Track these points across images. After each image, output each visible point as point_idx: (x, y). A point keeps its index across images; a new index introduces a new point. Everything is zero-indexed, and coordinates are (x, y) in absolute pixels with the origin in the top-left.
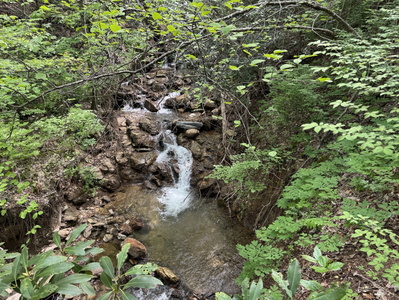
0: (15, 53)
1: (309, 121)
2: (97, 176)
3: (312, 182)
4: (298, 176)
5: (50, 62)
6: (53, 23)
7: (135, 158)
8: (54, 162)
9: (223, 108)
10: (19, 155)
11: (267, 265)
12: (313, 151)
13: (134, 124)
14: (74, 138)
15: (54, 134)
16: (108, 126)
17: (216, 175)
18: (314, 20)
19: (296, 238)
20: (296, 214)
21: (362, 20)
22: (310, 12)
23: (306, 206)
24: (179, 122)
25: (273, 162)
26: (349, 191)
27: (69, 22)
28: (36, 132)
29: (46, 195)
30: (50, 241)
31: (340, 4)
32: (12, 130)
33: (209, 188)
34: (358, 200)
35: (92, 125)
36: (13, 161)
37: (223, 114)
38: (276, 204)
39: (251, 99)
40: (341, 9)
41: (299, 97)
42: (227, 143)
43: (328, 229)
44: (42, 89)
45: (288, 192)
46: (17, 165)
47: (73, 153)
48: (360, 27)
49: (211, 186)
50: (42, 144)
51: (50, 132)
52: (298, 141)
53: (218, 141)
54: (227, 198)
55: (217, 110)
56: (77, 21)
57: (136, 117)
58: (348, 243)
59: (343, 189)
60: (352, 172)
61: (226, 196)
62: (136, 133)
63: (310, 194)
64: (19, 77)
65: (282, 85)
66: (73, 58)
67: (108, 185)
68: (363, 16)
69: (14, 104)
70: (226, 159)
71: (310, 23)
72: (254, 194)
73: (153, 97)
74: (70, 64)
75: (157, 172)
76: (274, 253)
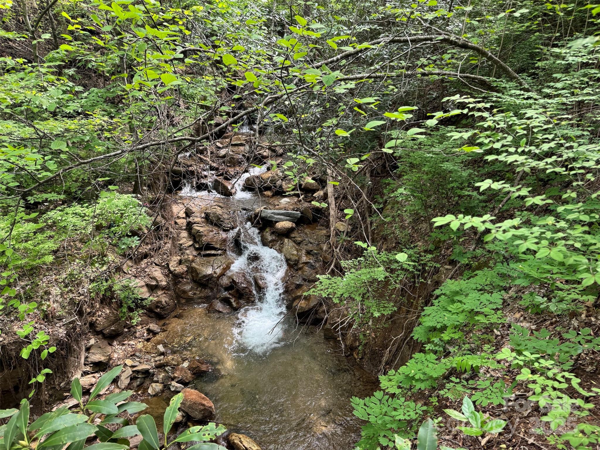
0: (22, 112)
1: (458, 208)
2: (140, 294)
3: (464, 301)
4: (443, 292)
5: (72, 124)
6: (78, 68)
7: (199, 265)
8: (75, 272)
9: (330, 190)
10: (23, 261)
11: (399, 428)
12: (464, 253)
13: (198, 215)
14: (106, 236)
15: (76, 230)
16: (159, 217)
17: (322, 290)
18: (461, 63)
19: (442, 387)
20: (441, 349)
21: (531, 62)
22: (454, 51)
23: (456, 336)
24: (264, 212)
25: (406, 270)
26: (520, 314)
27: (102, 66)
28: (50, 227)
29: (61, 324)
30: (65, 394)
31: (497, 39)
32: (13, 224)
33: (310, 310)
34: (534, 327)
35: (134, 217)
36: (14, 272)
37: (331, 200)
38: (411, 335)
39: (371, 176)
40: (499, 46)
41: (442, 174)
42: (337, 241)
43: (489, 372)
44: (60, 163)
45: (429, 315)
46: (19, 278)
47: (105, 259)
48: (527, 73)
49: (314, 307)
50: (58, 246)
51: (70, 228)
52: (442, 239)
53: (324, 239)
54: (338, 326)
55: (321, 193)
56: (114, 65)
57: (200, 204)
58: (520, 393)
59: (511, 311)
60: (523, 284)
61: (336, 323)
62: (201, 228)
63: (461, 319)
64: (25, 146)
65: (416, 156)
66: (106, 118)
67: (157, 307)
68: (532, 56)
69: (18, 186)
70: (336, 266)
71: (455, 67)
72: (378, 319)
73: (226, 174)
74: (103, 126)
75: (232, 286)
76: (408, 409)
